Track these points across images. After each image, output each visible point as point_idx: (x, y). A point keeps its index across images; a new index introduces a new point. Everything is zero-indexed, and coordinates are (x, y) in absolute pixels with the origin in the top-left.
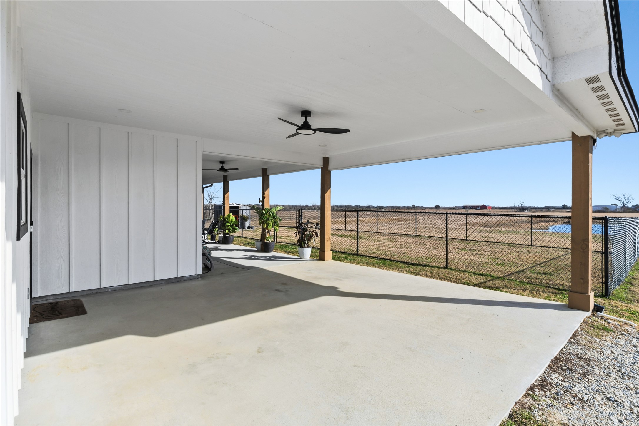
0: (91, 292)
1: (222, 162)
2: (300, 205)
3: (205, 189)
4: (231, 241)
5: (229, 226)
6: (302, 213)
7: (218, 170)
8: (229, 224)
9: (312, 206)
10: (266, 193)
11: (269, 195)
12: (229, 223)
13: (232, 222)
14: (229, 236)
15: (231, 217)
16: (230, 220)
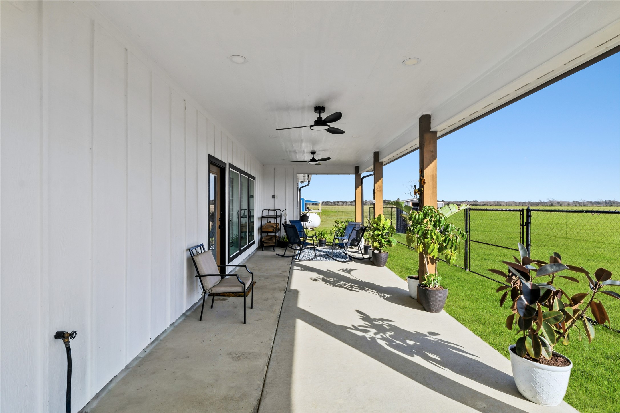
2: (530, 201)
4: (382, 261)
5: (380, 237)
8: (380, 233)
9: (548, 202)
10: (427, 171)
11: (435, 178)
12: (380, 231)
13: (384, 229)
14: (380, 252)
15: (383, 221)
16: (381, 226)
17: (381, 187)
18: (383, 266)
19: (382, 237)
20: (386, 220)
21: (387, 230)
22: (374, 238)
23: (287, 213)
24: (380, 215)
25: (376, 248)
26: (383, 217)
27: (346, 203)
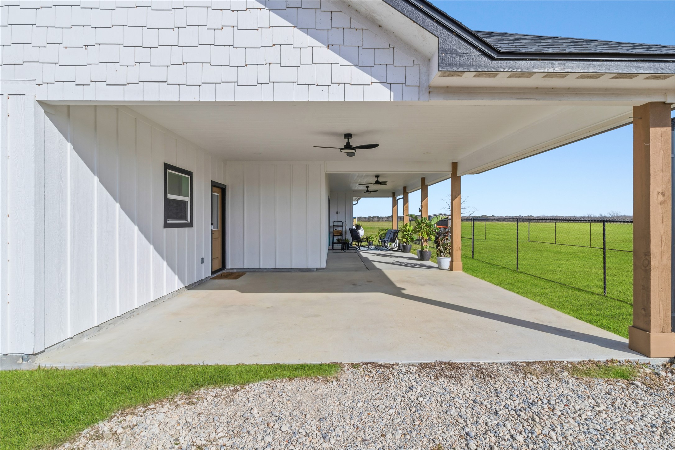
0: (255, 270)
1: (377, 176)
3: (399, 201)
4: (408, 249)
6: (474, 222)
7: (374, 184)
8: (407, 233)
12: (407, 232)
13: (409, 231)
14: (407, 244)
15: (408, 227)
16: (408, 229)
17: (407, 207)
18: (409, 252)
19: (408, 236)
20: (410, 226)
21: (411, 231)
22: (404, 237)
23: (347, 224)
24: (407, 223)
25: (404, 242)
26: (408, 224)
27: (382, 219)
